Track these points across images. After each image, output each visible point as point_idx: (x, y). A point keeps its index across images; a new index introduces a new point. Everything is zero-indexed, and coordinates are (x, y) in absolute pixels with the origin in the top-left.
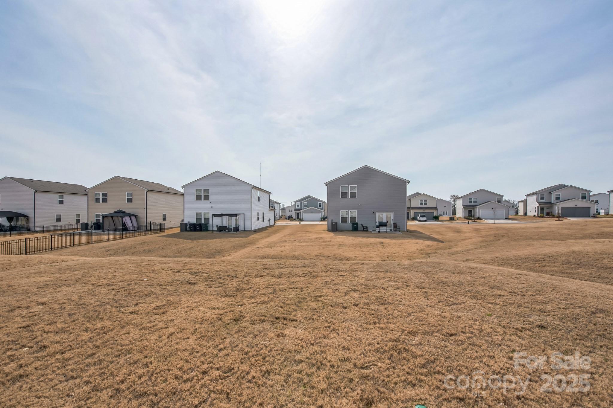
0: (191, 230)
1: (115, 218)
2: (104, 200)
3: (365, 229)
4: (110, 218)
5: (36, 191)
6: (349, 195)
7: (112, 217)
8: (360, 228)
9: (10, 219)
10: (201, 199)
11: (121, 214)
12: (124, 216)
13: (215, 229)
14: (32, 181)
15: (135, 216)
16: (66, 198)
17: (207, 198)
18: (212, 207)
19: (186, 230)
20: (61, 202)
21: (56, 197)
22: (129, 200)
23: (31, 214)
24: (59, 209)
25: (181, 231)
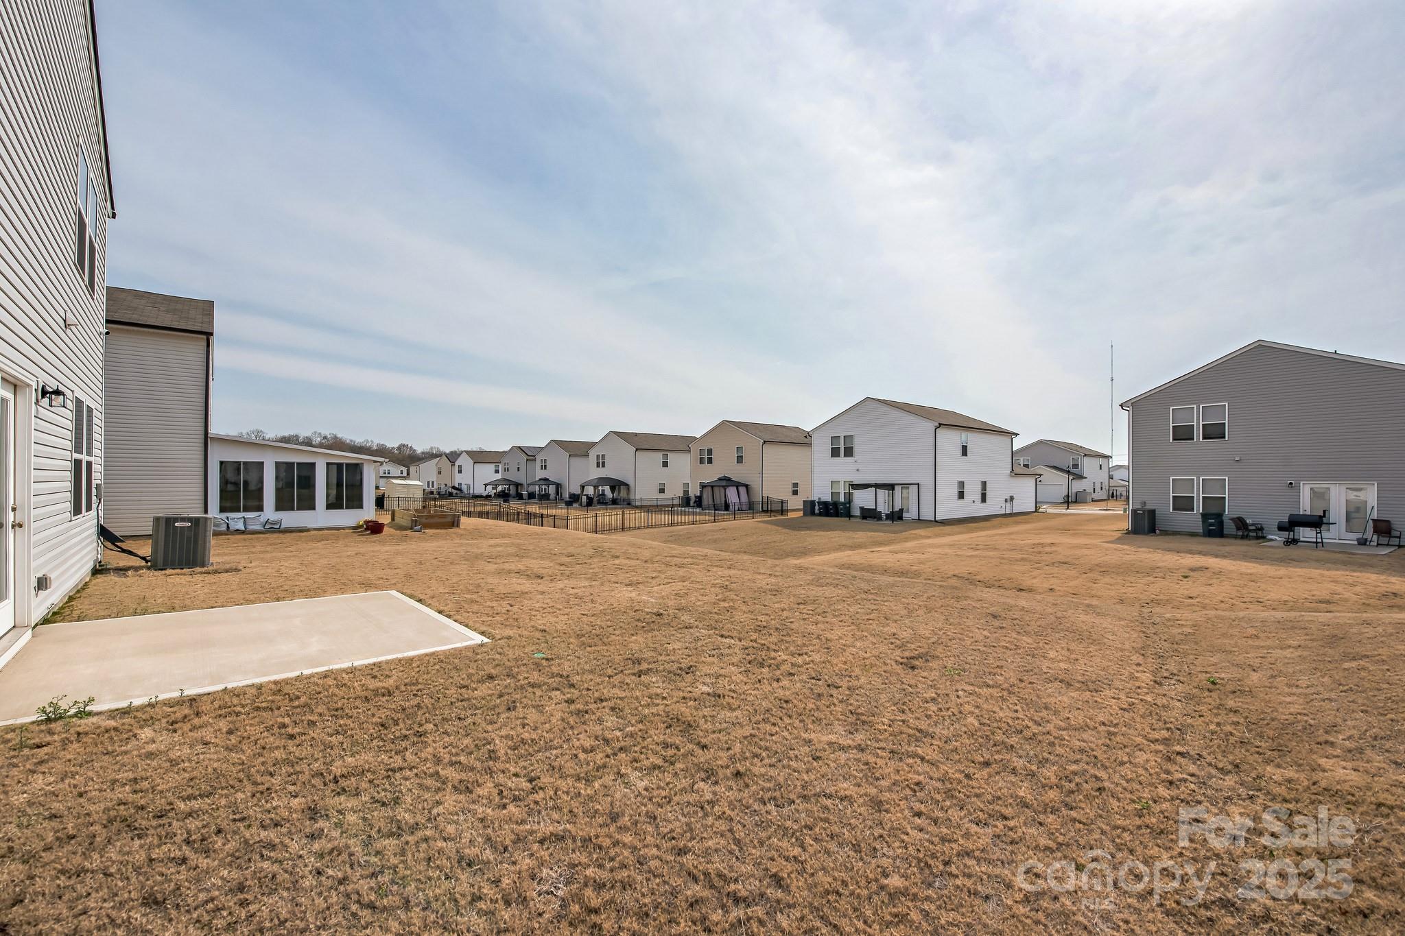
0: (820, 514)
1: (716, 489)
2: (710, 461)
3: (1248, 531)
4: (710, 489)
5: (637, 450)
6: (1198, 434)
7: (712, 487)
8: (1229, 527)
9: (613, 489)
10: (839, 456)
11: (724, 483)
12: (728, 486)
13: (857, 512)
14: (636, 434)
15: (747, 486)
16: (672, 457)
17: (849, 452)
18: (858, 470)
19: (813, 513)
20: (665, 464)
21: (659, 457)
22: (740, 460)
23: (632, 484)
24: (663, 475)
25: (805, 514)
